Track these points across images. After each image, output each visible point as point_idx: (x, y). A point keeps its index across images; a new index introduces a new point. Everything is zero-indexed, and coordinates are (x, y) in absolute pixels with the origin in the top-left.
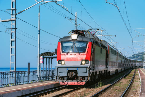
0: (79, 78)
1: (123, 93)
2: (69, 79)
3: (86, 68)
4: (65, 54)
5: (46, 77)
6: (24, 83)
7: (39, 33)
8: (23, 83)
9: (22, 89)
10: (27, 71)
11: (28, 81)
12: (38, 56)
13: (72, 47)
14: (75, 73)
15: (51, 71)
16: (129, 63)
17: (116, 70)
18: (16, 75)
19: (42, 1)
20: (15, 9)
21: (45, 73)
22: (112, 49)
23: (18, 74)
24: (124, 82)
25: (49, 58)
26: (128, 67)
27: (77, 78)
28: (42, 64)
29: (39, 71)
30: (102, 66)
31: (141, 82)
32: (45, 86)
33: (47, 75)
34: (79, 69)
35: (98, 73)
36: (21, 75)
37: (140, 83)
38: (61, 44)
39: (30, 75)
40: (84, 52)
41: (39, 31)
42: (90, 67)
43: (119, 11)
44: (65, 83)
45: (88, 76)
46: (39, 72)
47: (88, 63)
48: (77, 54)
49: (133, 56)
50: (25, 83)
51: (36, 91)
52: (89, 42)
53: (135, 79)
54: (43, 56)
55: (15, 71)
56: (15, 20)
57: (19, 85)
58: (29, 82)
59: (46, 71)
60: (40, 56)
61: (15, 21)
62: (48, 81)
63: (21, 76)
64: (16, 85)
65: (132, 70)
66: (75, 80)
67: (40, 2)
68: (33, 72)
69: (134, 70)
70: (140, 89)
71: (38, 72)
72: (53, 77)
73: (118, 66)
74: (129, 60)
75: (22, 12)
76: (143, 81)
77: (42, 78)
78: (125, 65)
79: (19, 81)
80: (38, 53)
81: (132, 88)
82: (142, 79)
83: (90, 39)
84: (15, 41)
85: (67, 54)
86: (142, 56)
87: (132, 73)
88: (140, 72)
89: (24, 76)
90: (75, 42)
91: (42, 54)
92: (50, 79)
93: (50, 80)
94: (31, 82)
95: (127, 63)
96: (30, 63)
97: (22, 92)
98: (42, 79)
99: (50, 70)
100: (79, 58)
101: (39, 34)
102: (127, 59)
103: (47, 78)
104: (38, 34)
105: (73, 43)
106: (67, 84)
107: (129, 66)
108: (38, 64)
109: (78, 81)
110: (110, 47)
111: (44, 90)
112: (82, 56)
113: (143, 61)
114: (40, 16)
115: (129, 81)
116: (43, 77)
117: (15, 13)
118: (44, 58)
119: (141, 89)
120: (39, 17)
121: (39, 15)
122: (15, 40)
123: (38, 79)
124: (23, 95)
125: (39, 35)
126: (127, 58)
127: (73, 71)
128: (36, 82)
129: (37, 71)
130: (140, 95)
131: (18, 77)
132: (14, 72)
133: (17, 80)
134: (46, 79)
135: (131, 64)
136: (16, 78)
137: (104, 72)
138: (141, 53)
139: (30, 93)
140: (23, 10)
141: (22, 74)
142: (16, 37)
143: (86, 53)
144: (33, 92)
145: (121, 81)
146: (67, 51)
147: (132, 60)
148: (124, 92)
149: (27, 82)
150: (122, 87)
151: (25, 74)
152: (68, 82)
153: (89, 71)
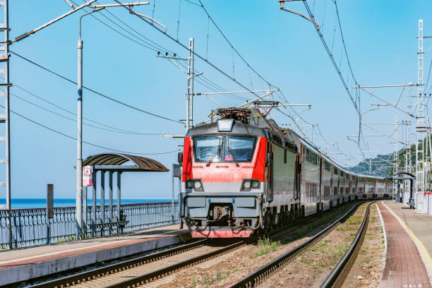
0: (237, 222)
1: (332, 272)
2: (213, 223)
3: (254, 198)
4: (204, 165)
5: (103, 225)
6: (37, 243)
7: (78, 97)
8: (32, 244)
9: (30, 262)
10: (45, 209)
11: (49, 238)
12: (79, 164)
13: (220, 150)
14: (228, 209)
15: (118, 208)
16: (353, 186)
17: (318, 204)
18: (12, 219)
19: (88, 3)
20: (6, 27)
21: (100, 214)
22: (308, 151)
23: (17, 219)
24: (336, 240)
25: (112, 171)
26: (350, 197)
27: (233, 221)
28: (91, 189)
29: (82, 207)
30: (287, 194)
31: (385, 239)
32: (99, 253)
33: (107, 221)
34: (236, 199)
35: (278, 211)
36: (25, 220)
37: (383, 242)
38: (192, 141)
39: (55, 221)
40: (250, 161)
41: (80, 92)
42: (262, 196)
43: (321, 36)
44: (203, 232)
45: (258, 217)
46: (82, 212)
47: (258, 187)
48: (232, 166)
49: (361, 164)
50: (41, 243)
51: (72, 267)
52: (259, 138)
53: (368, 232)
54: (93, 165)
55: (8, 208)
56: (7, 60)
57: (20, 249)
58: (52, 241)
59: (102, 208)
60: (84, 164)
61: (6, 63)
62: (107, 237)
63: (27, 224)
64: (11, 248)
65: (361, 204)
66: (228, 225)
67: (81, 6)
68: (62, 212)
69: (366, 204)
70: (384, 259)
71: (78, 211)
72: (122, 227)
73: (322, 193)
74: (354, 177)
75: (26, 36)
76: (391, 238)
77: (91, 228)
78: (342, 191)
79: (21, 236)
80: (79, 157)
81: (359, 256)
82: (389, 232)
83: (263, 130)
84: (7, 121)
85: (208, 166)
86: (388, 165)
87: (359, 215)
88: (384, 211)
89: (36, 223)
90: (227, 137)
91: (88, 158)
92: (115, 232)
93: (115, 235)
94: (56, 240)
95: (346, 186)
96: (52, 185)
97: (32, 269)
98: (89, 231)
99: (115, 206)
100: (236, 176)
101: (81, 99)
102: (348, 175)
103: (106, 228)
104: (78, 99)
105: (221, 141)
106: (208, 236)
107: (351, 193)
108: (79, 188)
109: (234, 227)
110: (304, 146)
111: (98, 264)
112: (244, 170)
113: (391, 179)
114: (82, 48)
115: (351, 237)
116: (93, 227)
117: (6, 40)
118: (95, 171)
119: (387, 261)
120: (79, 50)
121: (80, 45)
122: (7, 118)
123: (79, 233)
124: (33, 277)
125: (79, 102)
126: (345, 171)
127: (222, 205)
128: (71, 241)
129: (74, 208)
130: (381, 276)
131: (16, 226)
132: (5, 211)
133: (15, 235)
134: (102, 230)
135: (361, 189)
136: (10, 229)
137: (291, 208)
138: (386, 157)
139: (54, 271)
140: (29, 32)
141: (30, 217)
142: (9, 110)
143: (252, 164)
144: (65, 268)
145: (327, 238)
146: (208, 159)
147: (362, 178)
148: (334, 269)
149: (45, 242)
150: (330, 254)
151: (39, 217)
152: (210, 230)
153: (261, 204)
